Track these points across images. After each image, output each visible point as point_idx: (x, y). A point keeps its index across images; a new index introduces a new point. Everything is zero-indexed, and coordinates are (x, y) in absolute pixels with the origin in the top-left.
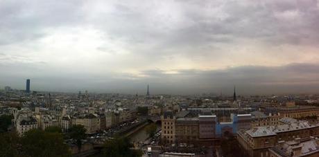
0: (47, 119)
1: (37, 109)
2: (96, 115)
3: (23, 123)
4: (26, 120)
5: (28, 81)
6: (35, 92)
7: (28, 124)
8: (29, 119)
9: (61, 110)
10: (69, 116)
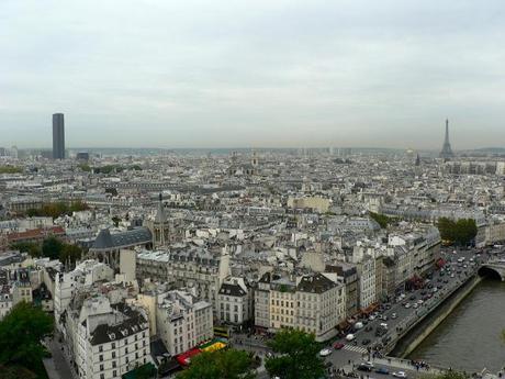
0: (177, 306)
1: (127, 259)
2: (333, 277)
3: (101, 335)
4: (112, 322)
5: (58, 120)
6: (83, 156)
7: (119, 337)
8: (120, 318)
9: (214, 263)
10: (241, 282)
